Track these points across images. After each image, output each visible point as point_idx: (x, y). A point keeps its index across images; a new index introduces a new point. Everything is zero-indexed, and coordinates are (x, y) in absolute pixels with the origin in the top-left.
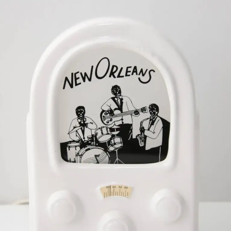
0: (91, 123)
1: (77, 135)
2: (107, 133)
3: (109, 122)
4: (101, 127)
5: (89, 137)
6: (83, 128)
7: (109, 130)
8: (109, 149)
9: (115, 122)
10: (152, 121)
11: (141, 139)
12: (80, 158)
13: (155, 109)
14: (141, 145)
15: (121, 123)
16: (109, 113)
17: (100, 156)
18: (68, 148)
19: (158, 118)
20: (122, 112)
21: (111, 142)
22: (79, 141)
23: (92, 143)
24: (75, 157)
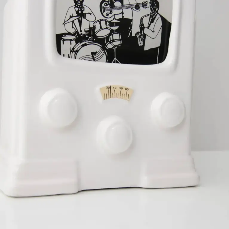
0: (89, 13)
1: (74, 26)
2: (106, 27)
3: (109, 14)
4: (100, 20)
5: (86, 30)
6: (80, 18)
7: (108, 23)
8: (107, 47)
9: (115, 15)
10: (152, 18)
11: (140, 37)
12: (75, 55)
13: (156, 5)
14: (140, 45)
15: (121, 17)
16: (109, 4)
17: (97, 54)
18: (62, 41)
19: (158, 16)
20: (122, 4)
21: (110, 38)
22: (75, 34)
23: (89, 38)
24: (70, 53)
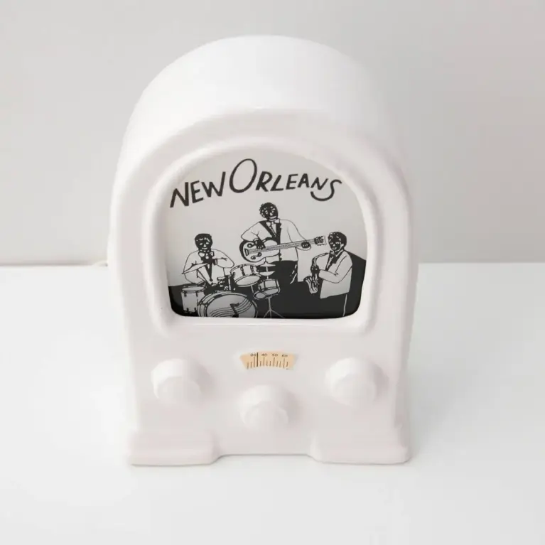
0: (223, 258)
1: (199, 275)
2: (251, 274)
3: (256, 257)
4: (242, 265)
6: (209, 266)
7: (255, 269)
8: (255, 296)
9: (267, 258)
10: (333, 257)
11: (312, 282)
12: (205, 308)
13: (340, 240)
14: (312, 292)
16: (255, 244)
17: (239, 306)
18: (183, 294)
19: (345, 254)
20: (279, 243)
21: (260, 286)
22: (203, 284)
23: (225, 288)
24: (196, 306)
